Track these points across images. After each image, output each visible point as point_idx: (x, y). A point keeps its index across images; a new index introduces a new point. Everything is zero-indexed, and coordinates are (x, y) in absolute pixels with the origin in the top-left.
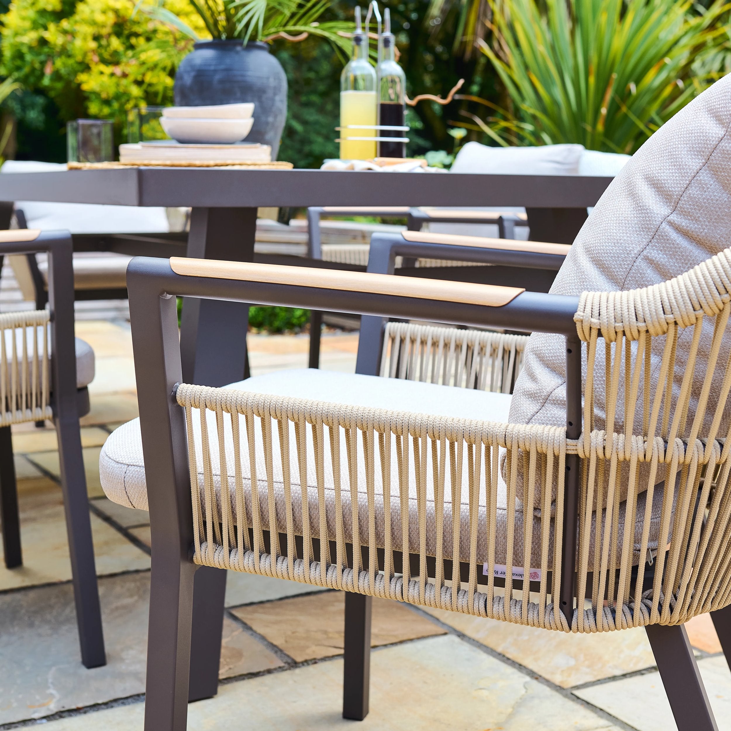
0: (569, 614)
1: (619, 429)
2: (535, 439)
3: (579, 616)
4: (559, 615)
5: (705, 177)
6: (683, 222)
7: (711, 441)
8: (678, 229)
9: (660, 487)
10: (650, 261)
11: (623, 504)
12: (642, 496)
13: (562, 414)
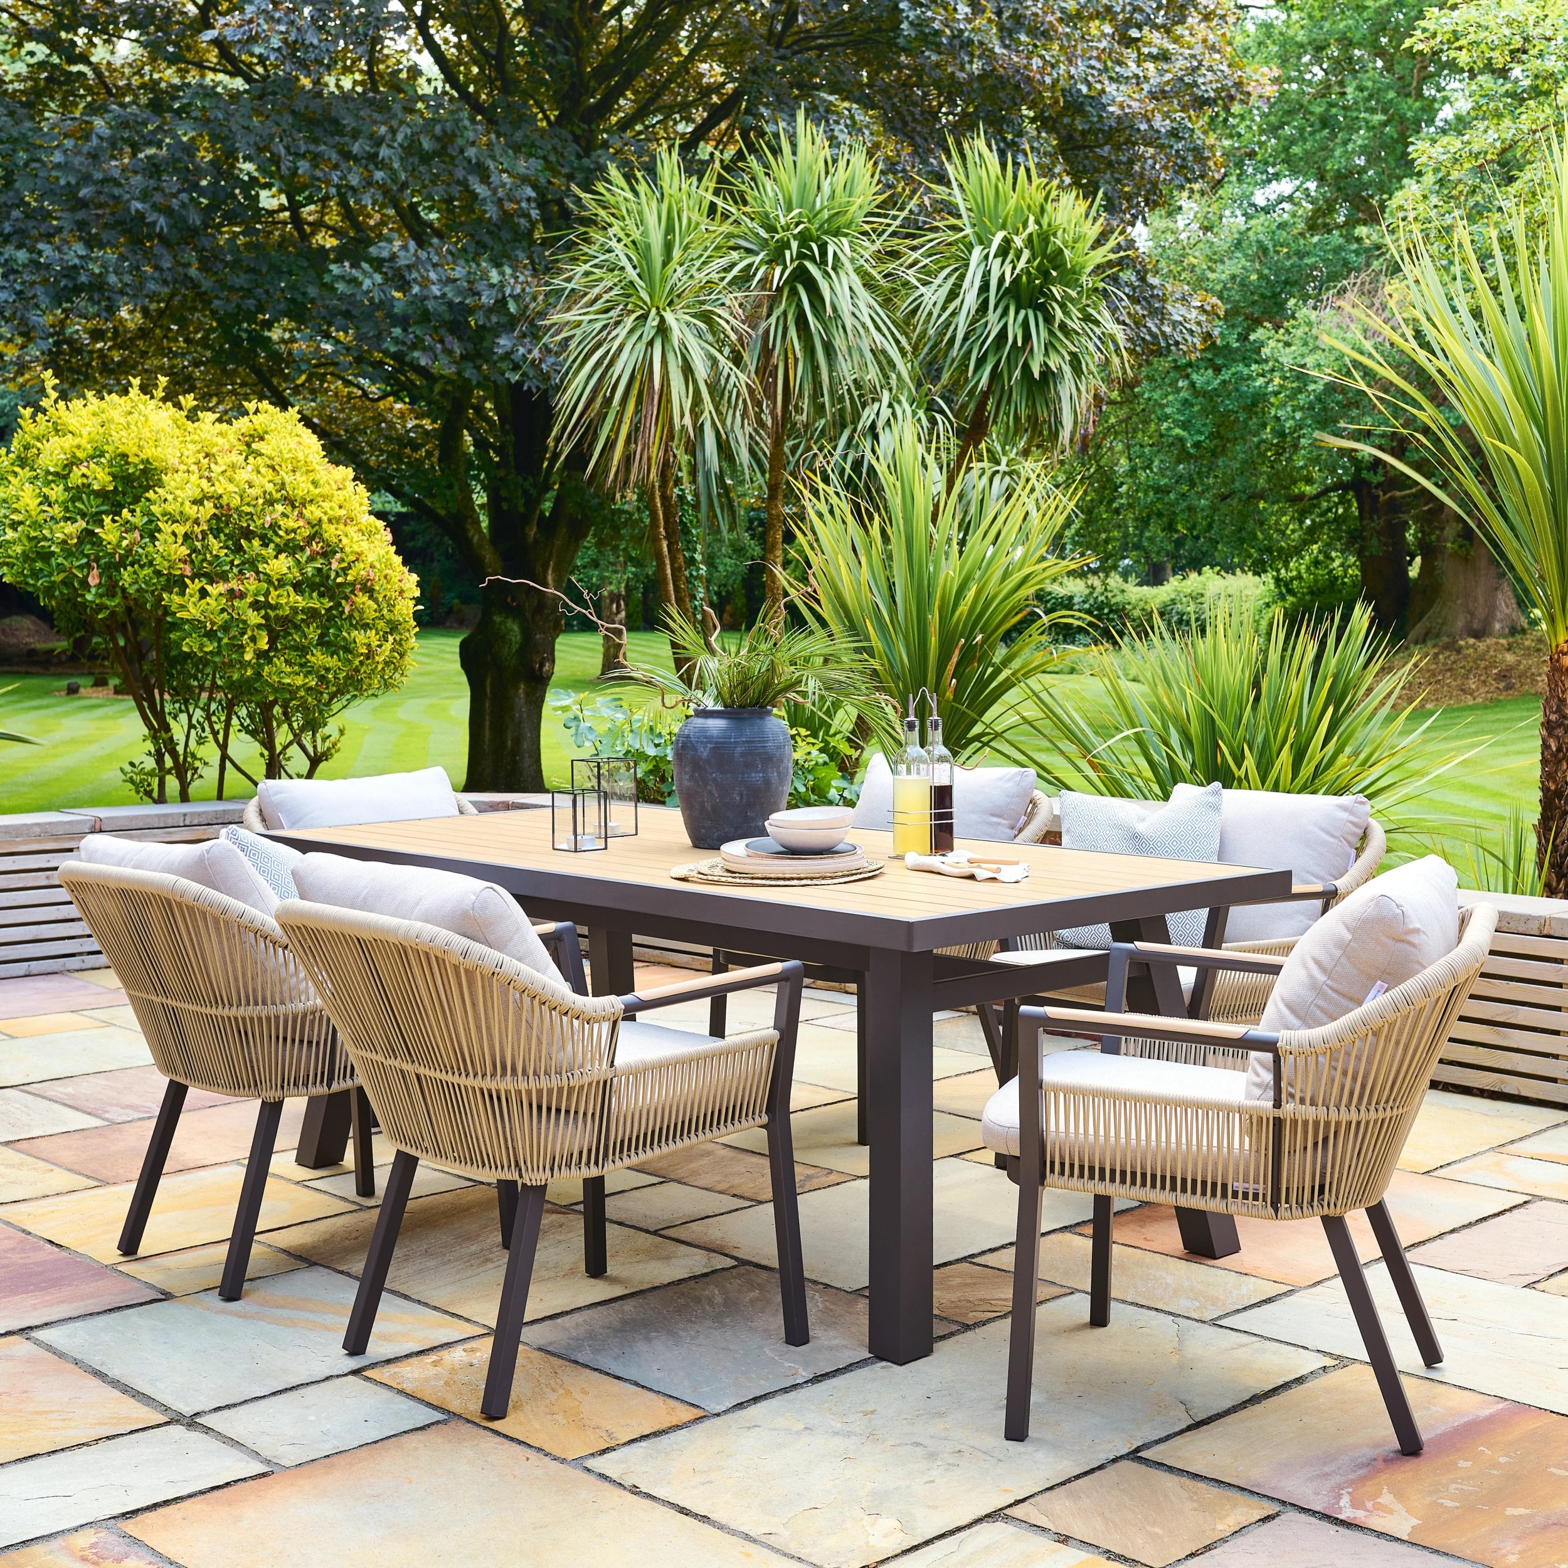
0: (1276, 1210)
1: (1302, 1101)
2: (1256, 1108)
3: (1282, 1212)
4: (1270, 1210)
5: (1344, 961)
6: (1335, 985)
7: (1353, 1108)
8: (1331, 988)
9: (1326, 1140)
10: (1318, 1007)
11: (1305, 1148)
12: (1316, 1144)
13: (1271, 1093)
